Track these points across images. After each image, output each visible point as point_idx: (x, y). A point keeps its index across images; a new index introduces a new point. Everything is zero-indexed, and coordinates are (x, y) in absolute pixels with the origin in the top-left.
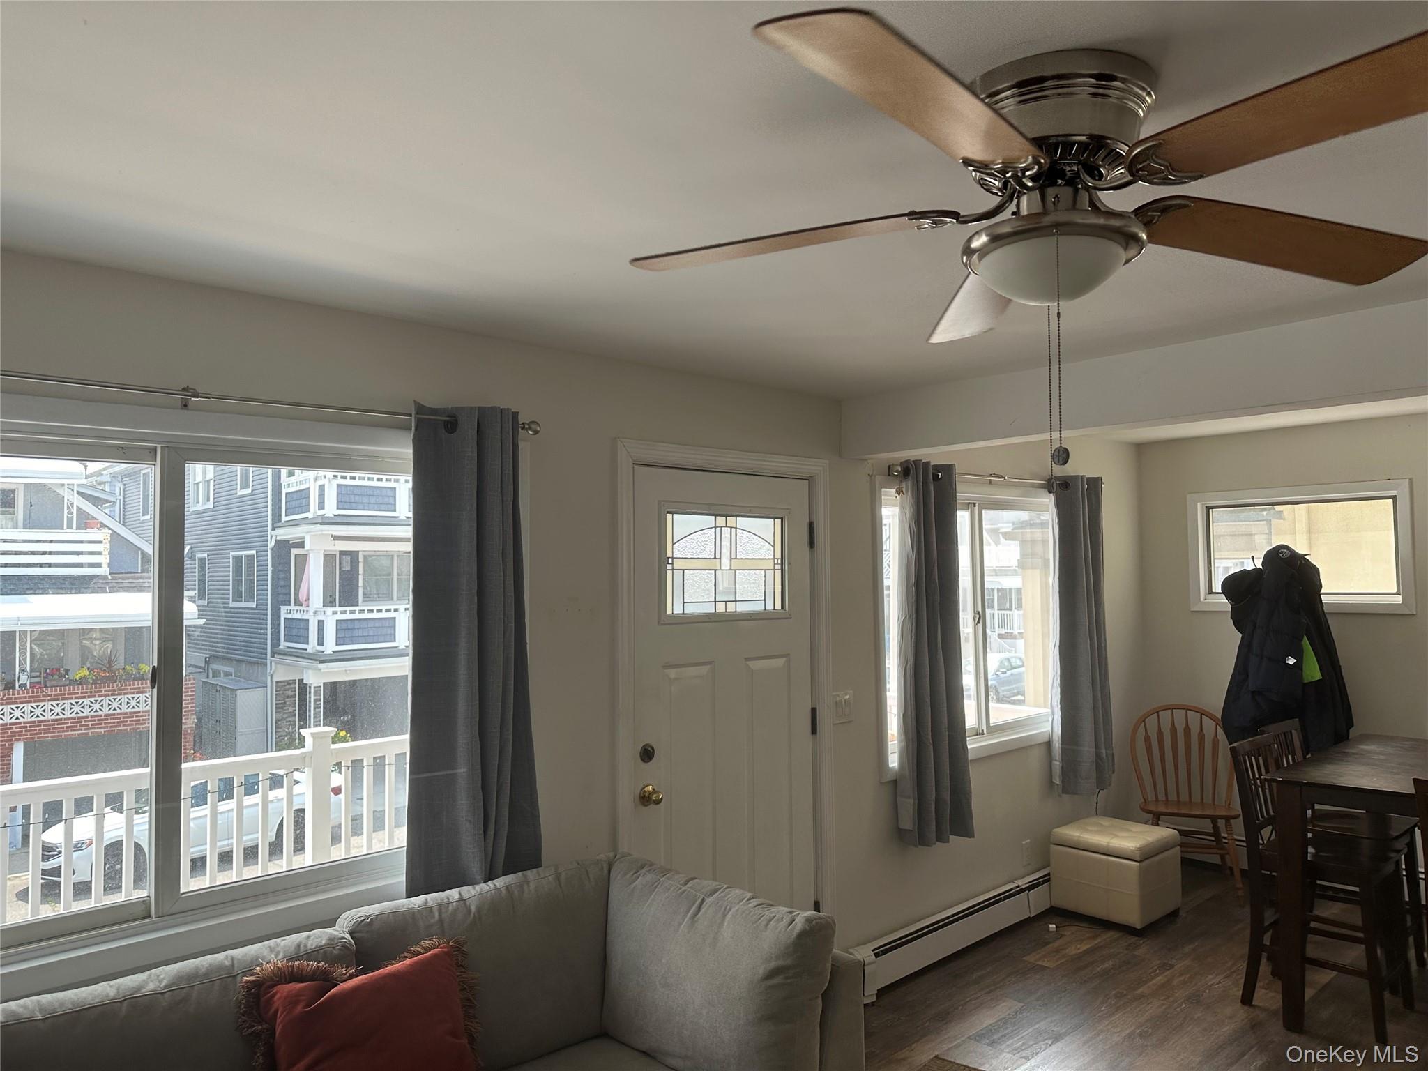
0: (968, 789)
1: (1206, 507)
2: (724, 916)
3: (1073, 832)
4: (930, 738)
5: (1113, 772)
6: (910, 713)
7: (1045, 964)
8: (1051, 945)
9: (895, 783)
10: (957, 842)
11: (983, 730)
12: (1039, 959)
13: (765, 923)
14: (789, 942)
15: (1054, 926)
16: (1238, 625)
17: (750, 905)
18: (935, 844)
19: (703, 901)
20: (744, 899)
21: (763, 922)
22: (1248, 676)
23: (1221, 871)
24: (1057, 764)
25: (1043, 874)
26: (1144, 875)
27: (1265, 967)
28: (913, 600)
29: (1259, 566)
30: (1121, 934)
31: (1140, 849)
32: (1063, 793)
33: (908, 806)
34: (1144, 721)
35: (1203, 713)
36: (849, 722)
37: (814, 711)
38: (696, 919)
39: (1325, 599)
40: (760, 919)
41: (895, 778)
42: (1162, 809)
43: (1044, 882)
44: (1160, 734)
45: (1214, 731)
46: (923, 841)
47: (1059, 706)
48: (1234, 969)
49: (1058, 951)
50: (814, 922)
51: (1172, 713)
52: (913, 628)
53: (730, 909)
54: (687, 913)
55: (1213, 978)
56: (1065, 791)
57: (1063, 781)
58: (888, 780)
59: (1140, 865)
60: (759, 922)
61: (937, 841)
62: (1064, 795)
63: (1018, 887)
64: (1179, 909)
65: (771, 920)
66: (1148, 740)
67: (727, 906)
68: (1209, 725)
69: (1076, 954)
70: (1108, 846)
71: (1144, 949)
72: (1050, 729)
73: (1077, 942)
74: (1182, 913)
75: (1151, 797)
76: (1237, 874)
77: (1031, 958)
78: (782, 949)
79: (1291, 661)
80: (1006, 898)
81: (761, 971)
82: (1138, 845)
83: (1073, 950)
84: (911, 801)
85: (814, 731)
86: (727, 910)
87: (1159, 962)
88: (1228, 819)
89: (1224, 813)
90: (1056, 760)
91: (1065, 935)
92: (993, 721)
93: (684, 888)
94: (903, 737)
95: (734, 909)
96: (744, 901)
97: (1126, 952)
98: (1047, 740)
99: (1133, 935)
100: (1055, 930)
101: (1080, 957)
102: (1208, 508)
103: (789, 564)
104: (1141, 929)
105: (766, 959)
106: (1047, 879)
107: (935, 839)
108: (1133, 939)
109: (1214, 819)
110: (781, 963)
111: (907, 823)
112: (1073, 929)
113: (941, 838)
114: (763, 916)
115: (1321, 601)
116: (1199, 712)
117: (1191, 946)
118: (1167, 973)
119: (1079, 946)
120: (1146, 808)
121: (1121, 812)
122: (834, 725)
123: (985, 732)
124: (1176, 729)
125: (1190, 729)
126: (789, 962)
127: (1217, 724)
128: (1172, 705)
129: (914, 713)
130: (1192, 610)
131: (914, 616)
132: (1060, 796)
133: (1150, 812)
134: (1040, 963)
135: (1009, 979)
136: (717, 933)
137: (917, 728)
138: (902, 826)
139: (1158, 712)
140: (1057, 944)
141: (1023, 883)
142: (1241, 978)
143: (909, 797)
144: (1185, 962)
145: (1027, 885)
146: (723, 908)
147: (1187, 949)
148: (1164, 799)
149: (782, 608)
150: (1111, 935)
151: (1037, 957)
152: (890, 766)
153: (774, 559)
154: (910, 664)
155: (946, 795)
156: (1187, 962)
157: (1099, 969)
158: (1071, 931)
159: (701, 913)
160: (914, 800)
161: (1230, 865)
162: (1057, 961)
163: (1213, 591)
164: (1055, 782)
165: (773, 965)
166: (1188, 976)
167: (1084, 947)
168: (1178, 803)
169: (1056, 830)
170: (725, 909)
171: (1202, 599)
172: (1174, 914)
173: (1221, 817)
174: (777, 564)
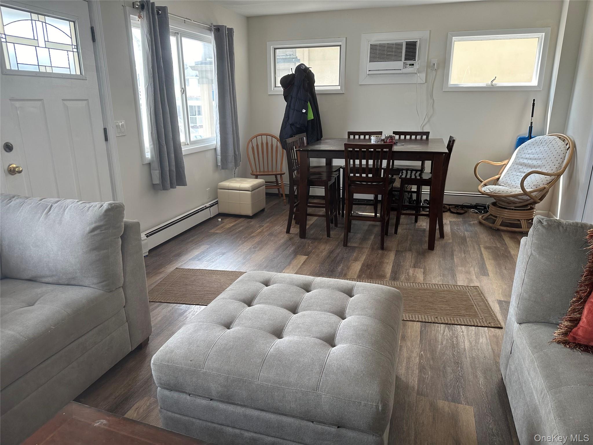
0: (183, 165)
1: (274, 48)
2: (64, 210)
3: (226, 184)
4: (164, 143)
5: (240, 161)
6: (154, 132)
7: (217, 232)
8: (219, 226)
9: (149, 164)
10: (179, 188)
11: (188, 143)
12: (215, 231)
13: (87, 209)
14: (101, 214)
15: (220, 219)
16: (286, 98)
17: (78, 204)
18: (170, 189)
19: (52, 206)
20: (74, 202)
21: (86, 208)
22: (289, 118)
23: (278, 196)
24: (219, 157)
25: (216, 201)
26: (253, 196)
27: (293, 222)
28: (152, 76)
29: (294, 73)
30: (244, 219)
31: (252, 186)
32: (222, 169)
33: (156, 174)
34: (251, 141)
35: (273, 136)
36: (125, 135)
37: (105, 130)
38: (49, 214)
39: (316, 88)
40: (84, 208)
41: (149, 162)
42: (258, 173)
43: (216, 204)
44: (257, 145)
45: (276, 143)
46: (164, 188)
47: (219, 133)
48: (283, 223)
49: (222, 227)
50: (113, 205)
51: (262, 137)
52: (153, 90)
53: (67, 207)
54: (43, 213)
55: (277, 227)
56: (223, 168)
57: (222, 164)
58: (146, 163)
59: (251, 193)
60: (84, 209)
61: (171, 188)
62: (222, 170)
63: (206, 206)
64: (264, 208)
65: (90, 207)
66: (253, 148)
67: (65, 206)
68: (275, 140)
69: (229, 227)
70: (240, 187)
71: (253, 222)
72: (216, 143)
73: (229, 223)
74: (266, 210)
75: (255, 170)
76: (284, 195)
77: (212, 231)
78: (97, 218)
79: (304, 111)
80: (201, 211)
81: (88, 229)
82: (251, 185)
83: (228, 226)
84: (158, 171)
85: (106, 139)
86: (66, 208)
87: (258, 225)
88: (281, 175)
89: (279, 173)
90: (219, 156)
91: (224, 222)
92: (192, 139)
93: (39, 202)
94: (152, 143)
95: (69, 207)
96: (75, 202)
97: (247, 224)
98: (215, 148)
99: (249, 218)
100: (221, 221)
101: (230, 228)
102: (275, 49)
103: (82, 49)
104: (252, 216)
105: (90, 224)
106: (217, 203)
107: (170, 187)
108: (249, 220)
109: (276, 175)
110: (97, 224)
111: (157, 180)
112: (228, 219)
113: (172, 187)
114: (86, 206)
115: (315, 89)
116: (271, 136)
117: (269, 219)
118: (262, 228)
119: (230, 225)
120: (253, 173)
121: (244, 175)
122: (116, 137)
123: (189, 144)
124: (263, 143)
125: (268, 143)
126: (102, 223)
127: (278, 140)
128: (262, 134)
129: (156, 132)
130: (269, 94)
131: (153, 84)
132: (221, 170)
133: (254, 175)
134: (216, 232)
135: (204, 238)
136: (61, 218)
137: (158, 138)
138: (154, 183)
139: (256, 137)
140: (222, 225)
141: (208, 205)
142: (286, 226)
143: (157, 170)
144: (267, 224)
145: (209, 206)
146: (64, 207)
147: (268, 220)
148: (259, 171)
149: (81, 74)
150: (241, 220)
151: (215, 230)
152: (147, 157)
153: (72, 45)
154: (152, 109)
155: (174, 168)
156: (268, 224)
157: (238, 230)
158: (227, 220)
159: (51, 211)
160: (159, 170)
161: (282, 193)
162: (222, 230)
163: (277, 86)
164: (218, 164)
165: (93, 226)
166: (268, 228)
167: (232, 225)
168: (264, 171)
169: (220, 183)
170: (65, 207)
171: (272, 89)
172: (263, 210)
173: (278, 174)
174: (75, 48)
